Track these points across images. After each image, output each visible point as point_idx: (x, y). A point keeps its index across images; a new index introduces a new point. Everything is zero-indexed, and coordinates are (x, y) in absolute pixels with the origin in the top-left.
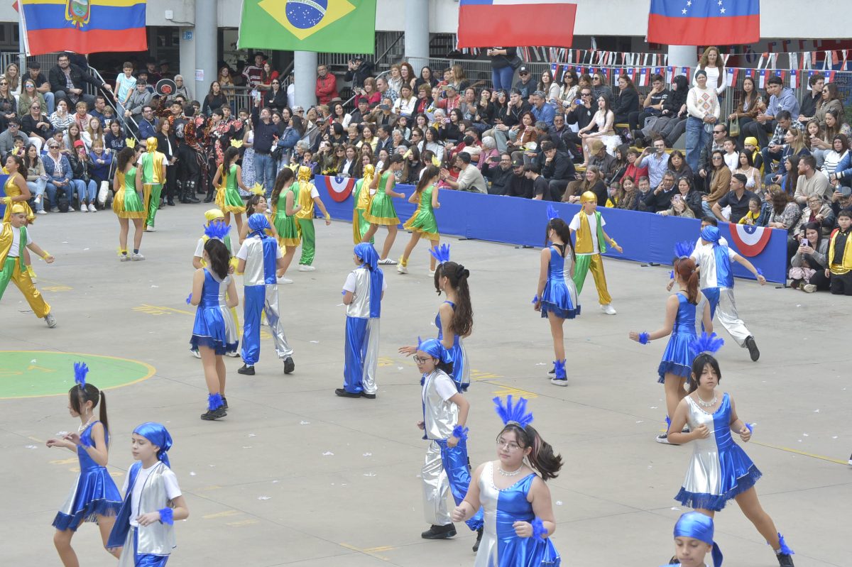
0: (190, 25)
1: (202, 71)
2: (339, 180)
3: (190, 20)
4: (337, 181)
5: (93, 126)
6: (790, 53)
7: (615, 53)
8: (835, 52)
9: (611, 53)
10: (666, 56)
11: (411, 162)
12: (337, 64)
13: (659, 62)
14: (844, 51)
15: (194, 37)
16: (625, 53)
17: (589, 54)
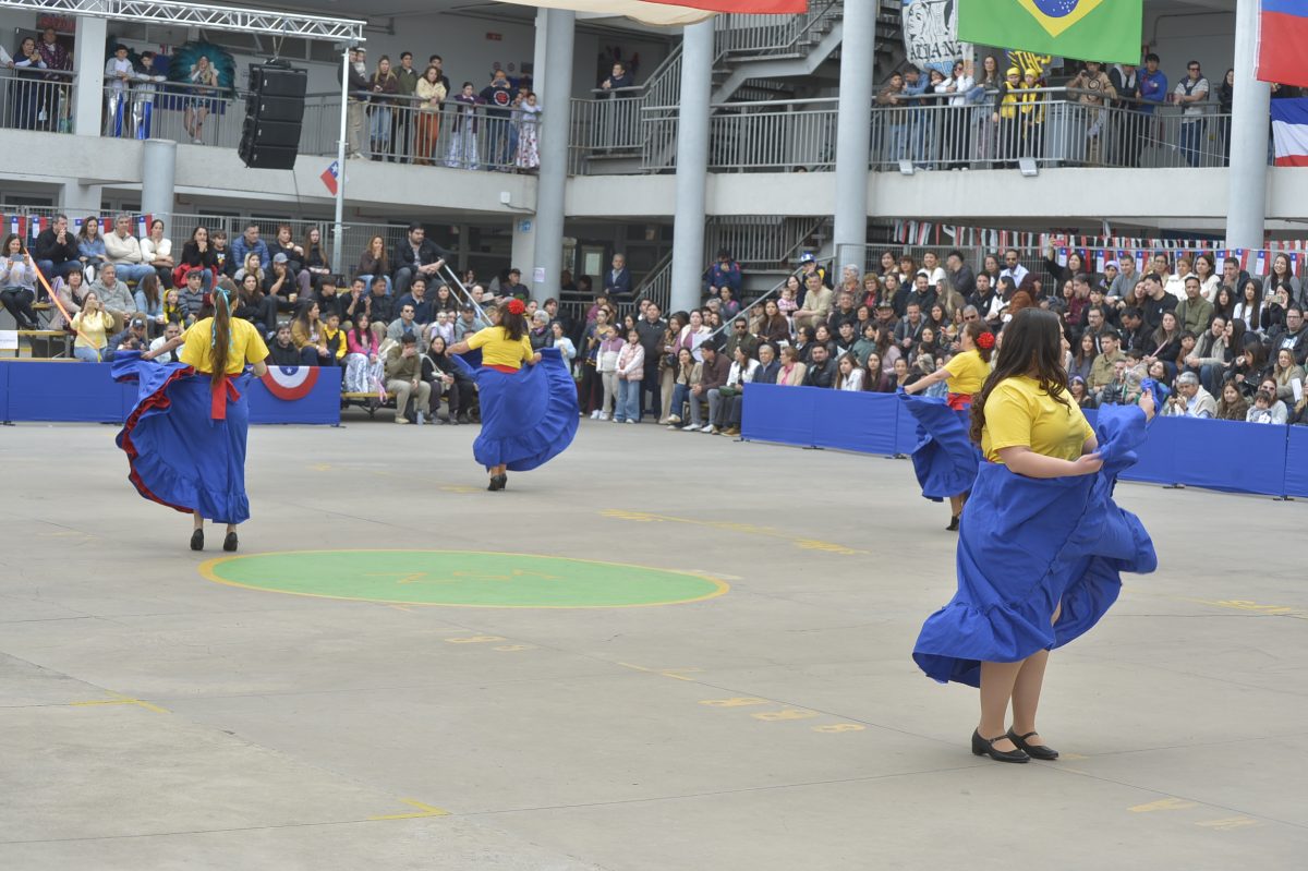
0: (528, 212)
1: (543, 269)
3: (531, 206)
15: (533, 227)
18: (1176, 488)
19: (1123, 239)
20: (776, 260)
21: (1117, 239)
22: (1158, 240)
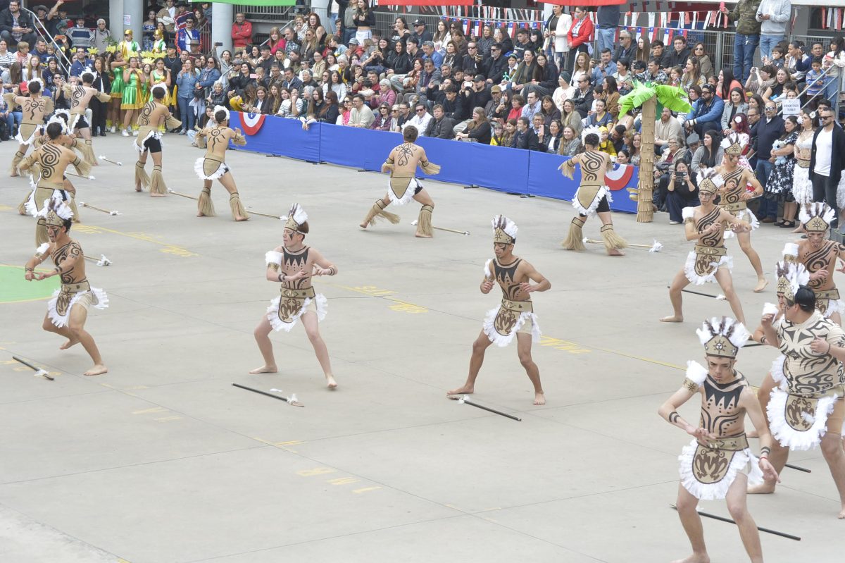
1: (129, 16)
2: (252, 116)
4: (249, 116)
5: (33, 63)
6: (649, 13)
7: (499, 9)
8: (687, 14)
9: (495, 8)
10: (543, 12)
11: (316, 101)
12: (251, 13)
13: (537, 18)
14: (695, 13)
16: (507, 9)
17: (476, 9)
18: (473, 187)
19: (489, 7)
20: (280, 14)
21: (485, 8)
22: (509, 9)
